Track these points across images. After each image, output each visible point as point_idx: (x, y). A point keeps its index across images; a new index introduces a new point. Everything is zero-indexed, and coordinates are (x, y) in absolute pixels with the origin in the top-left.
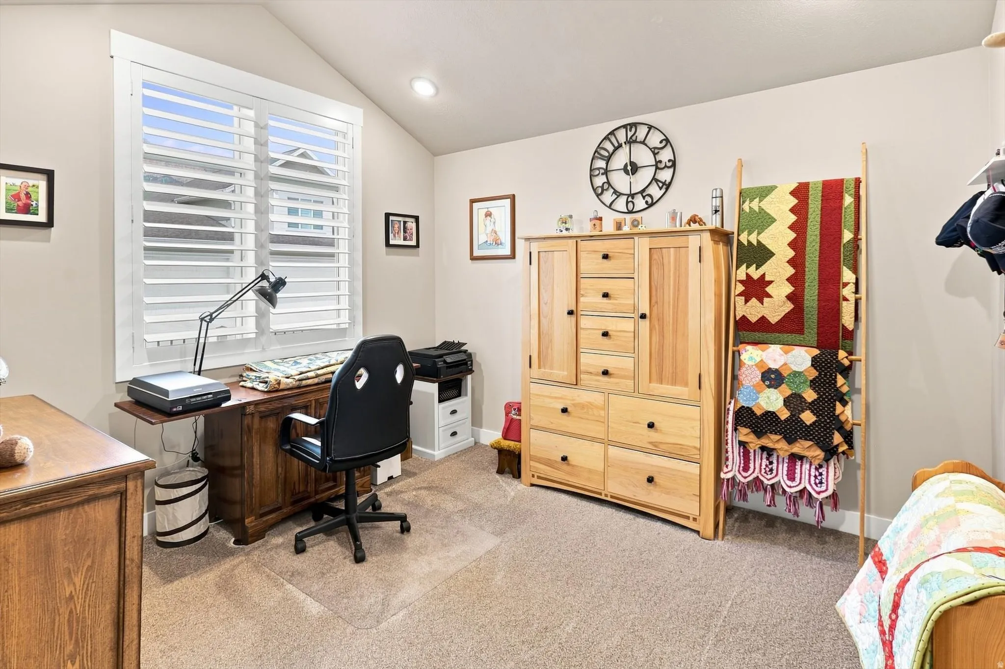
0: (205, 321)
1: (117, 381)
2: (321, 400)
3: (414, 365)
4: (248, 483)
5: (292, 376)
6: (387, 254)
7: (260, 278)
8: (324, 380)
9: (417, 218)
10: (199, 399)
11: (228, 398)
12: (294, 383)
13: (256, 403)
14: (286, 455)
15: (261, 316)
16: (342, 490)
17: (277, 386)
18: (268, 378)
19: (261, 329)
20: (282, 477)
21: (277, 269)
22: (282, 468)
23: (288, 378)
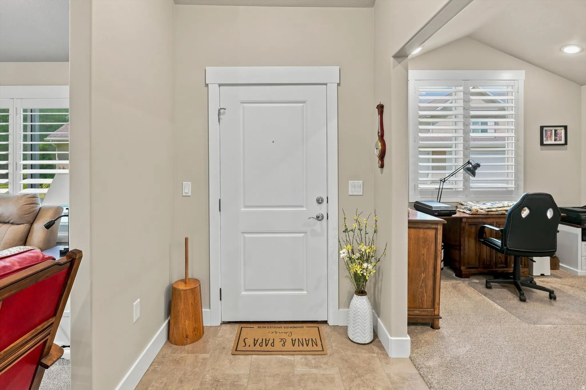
0: (442, 181)
1: (410, 202)
2: (499, 223)
3: (562, 214)
4: (463, 252)
5: (483, 209)
6: (541, 150)
7: (467, 163)
8: (501, 214)
9: (565, 127)
10: (444, 211)
11: (455, 213)
12: (485, 212)
13: (467, 218)
14: (480, 245)
15: (466, 181)
16: (511, 270)
17: (476, 212)
18: (472, 208)
19: (466, 187)
20: (478, 254)
21: (474, 158)
22: (478, 250)
23: (482, 209)
